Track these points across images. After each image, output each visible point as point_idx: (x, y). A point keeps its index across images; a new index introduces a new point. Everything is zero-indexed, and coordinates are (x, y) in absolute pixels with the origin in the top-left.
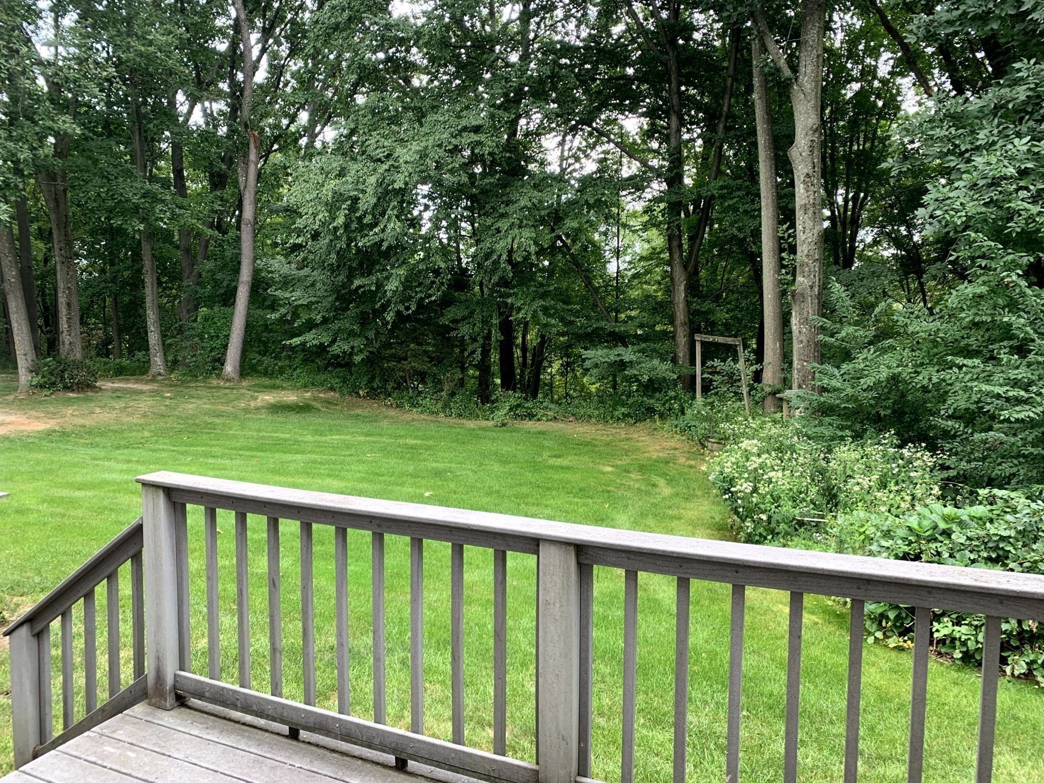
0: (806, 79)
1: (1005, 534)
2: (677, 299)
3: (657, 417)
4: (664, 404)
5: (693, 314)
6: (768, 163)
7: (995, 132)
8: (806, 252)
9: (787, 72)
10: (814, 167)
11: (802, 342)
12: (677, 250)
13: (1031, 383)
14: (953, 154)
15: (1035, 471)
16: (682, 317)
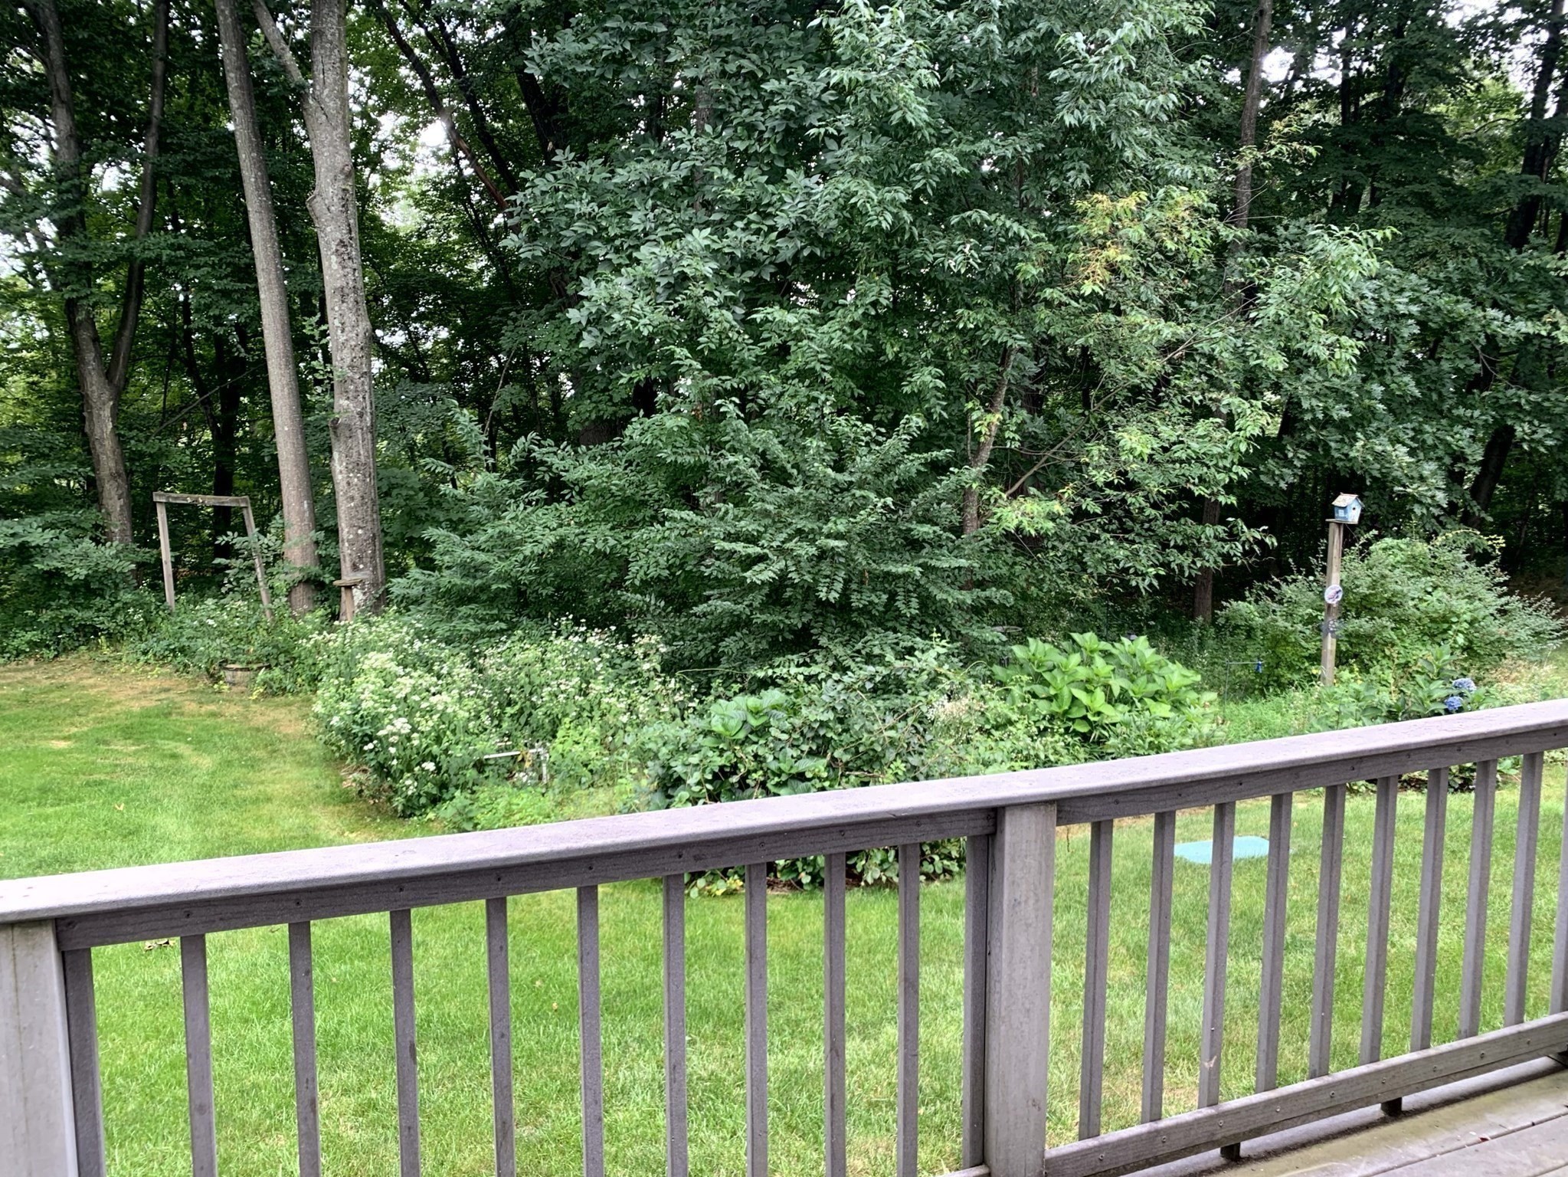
0: (326, 92)
1: (824, 718)
2: (97, 431)
3: (102, 640)
4: (113, 617)
5: (132, 460)
6: (265, 216)
7: (651, 216)
8: (348, 361)
9: (297, 76)
10: (350, 231)
11: (352, 498)
12: (91, 346)
13: (760, 535)
14: (600, 238)
15: (764, 642)
16: (112, 464)
